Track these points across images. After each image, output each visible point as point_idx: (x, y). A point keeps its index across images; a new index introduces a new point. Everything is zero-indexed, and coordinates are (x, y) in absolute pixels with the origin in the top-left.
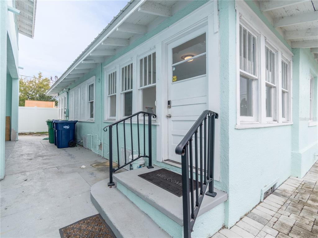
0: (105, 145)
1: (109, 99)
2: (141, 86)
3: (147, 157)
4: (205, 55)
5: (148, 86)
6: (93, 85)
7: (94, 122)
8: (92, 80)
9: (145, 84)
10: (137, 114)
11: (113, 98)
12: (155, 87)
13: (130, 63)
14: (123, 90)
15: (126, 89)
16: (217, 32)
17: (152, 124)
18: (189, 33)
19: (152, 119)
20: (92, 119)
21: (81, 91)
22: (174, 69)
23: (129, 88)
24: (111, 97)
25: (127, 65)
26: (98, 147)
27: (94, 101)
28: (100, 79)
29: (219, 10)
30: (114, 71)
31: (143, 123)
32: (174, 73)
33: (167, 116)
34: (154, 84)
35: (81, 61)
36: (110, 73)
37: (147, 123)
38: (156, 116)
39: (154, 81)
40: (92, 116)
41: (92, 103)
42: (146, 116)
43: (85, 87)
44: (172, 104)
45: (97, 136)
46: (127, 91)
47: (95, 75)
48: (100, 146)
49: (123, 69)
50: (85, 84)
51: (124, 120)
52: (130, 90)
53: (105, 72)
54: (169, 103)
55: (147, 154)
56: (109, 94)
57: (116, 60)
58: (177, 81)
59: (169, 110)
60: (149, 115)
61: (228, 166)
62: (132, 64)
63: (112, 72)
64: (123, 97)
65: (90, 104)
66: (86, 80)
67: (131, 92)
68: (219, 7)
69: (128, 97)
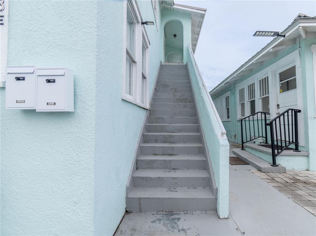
0: (238, 135)
1: (240, 105)
2: (261, 96)
3: (264, 137)
4: (296, 78)
5: (264, 96)
6: (228, 96)
7: (230, 121)
8: (228, 94)
9: (263, 95)
10: (257, 113)
11: (243, 105)
12: (268, 97)
13: (253, 83)
14: (249, 100)
15: (251, 99)
16: (299, 67)
17: (267, 119)
18: (285, 66)
19: (267, 115)
20: (229, 119)
21: (220, 101)
22: (281, 85)
23: (253, 98)
24: (241, 104)
25: (251, 84)
26: (233, 137)
27: (230, 107)
28: (233, 93)
29: (300, 55)
30: (243, 88)
31: (261, 119)
32: (281, 88)
33: (277, 114)
34: (268, 95)
35: (223, 84)
36: (240, 89)
37: (263, 118)
38: (269, 114)
39: (268, 94)
40: (228, 117)
41: (228, 109)
42: (263, 114)
43: (223, 99)
44: (280, 106)
45: (233, 130)
46: (252, 100)
47: (230, 91)
48: (235, 136)
49: (249, 86)
50: (223, 97)
51: (249, 117)
52: (254, 99)
53: (237, 89)
54: (278, 105)
55: (264, 135)
56: (240, 102)
57: (244, 81)
58: (282, 92)
59: (279, 110)
60: (265, 114)
61: (308, 138)
62: (254, 83)
63: (242, 88)
64: (249, 104)
65: (226, 109)
66: (224, 94)
67: (254, 100)
68: (300, 54)
69: (253, 103)
